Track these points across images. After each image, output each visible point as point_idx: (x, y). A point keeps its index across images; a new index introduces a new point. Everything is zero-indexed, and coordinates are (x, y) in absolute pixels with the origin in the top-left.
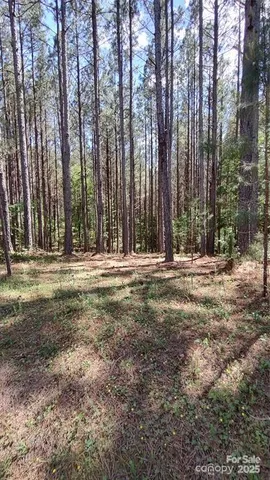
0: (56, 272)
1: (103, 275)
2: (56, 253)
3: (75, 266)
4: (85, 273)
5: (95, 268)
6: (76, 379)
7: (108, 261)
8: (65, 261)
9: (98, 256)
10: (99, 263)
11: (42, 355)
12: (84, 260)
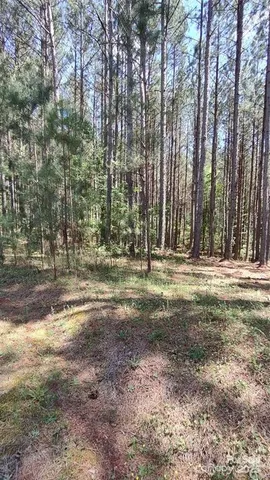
0: (188, 274)
1: (240, 285)
2: (183, 255)
3: (205, 270)
4: (219, 280)
5: (228, 276)
6: (231, 397)
7: (241, 270)
8: (193, 264)
9: (226, 263)
10: (231, 271)
11: (191, 357)
12: (212, 265)
